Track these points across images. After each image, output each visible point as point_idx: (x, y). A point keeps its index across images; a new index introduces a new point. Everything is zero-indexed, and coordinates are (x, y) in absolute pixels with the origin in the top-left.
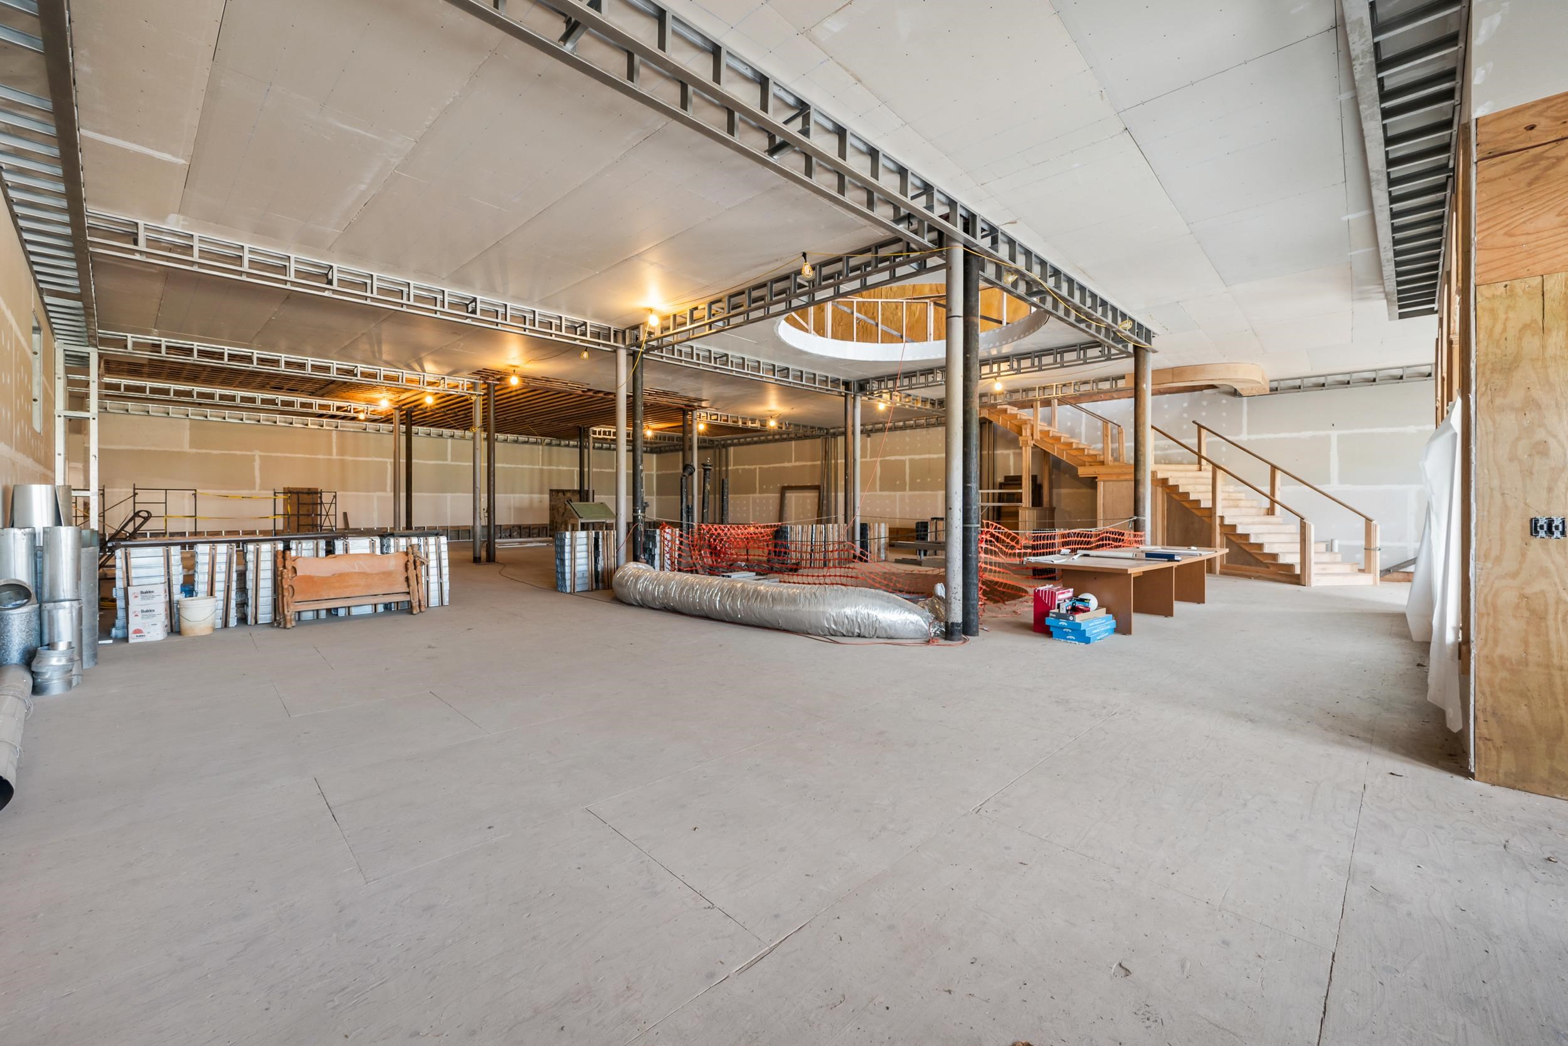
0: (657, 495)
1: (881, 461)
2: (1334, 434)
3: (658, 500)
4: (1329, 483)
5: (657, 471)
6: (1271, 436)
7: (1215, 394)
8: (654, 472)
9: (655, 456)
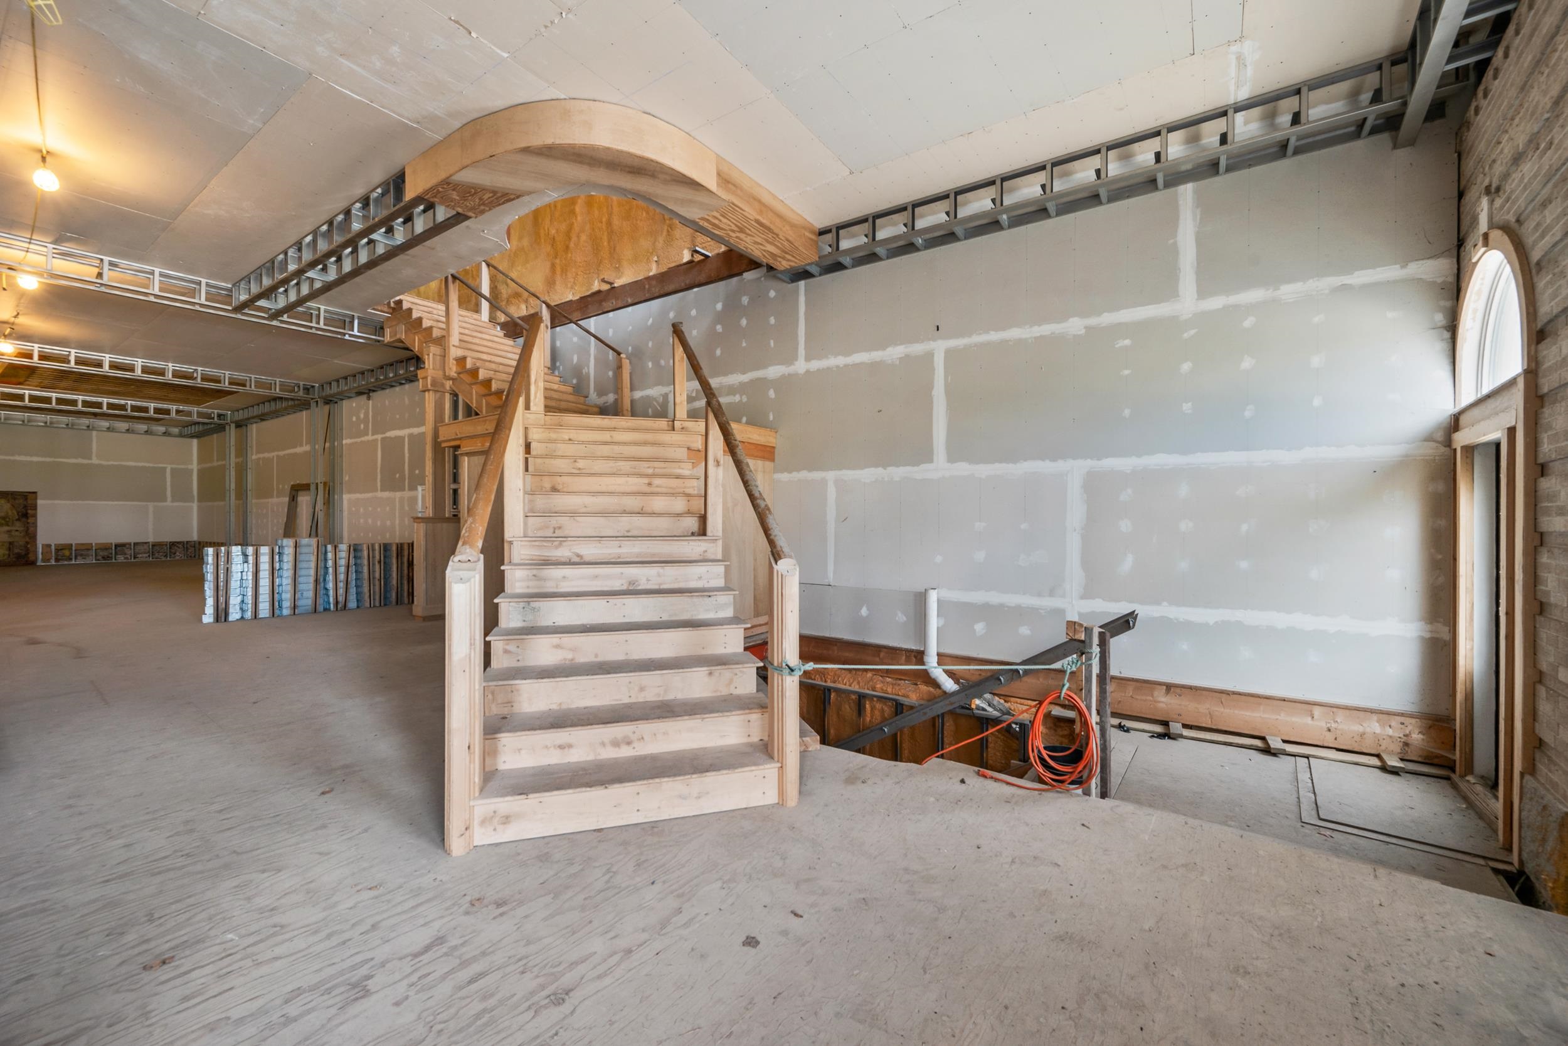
0: (199, 500)
1: (382, 438)
2: (940, 347)
3: (199, 508)
4: (931, 461)
5: (199, 463)
6: (840, 361)
7: (759, 279)
8: (194, 466)
9: (195, 442)
